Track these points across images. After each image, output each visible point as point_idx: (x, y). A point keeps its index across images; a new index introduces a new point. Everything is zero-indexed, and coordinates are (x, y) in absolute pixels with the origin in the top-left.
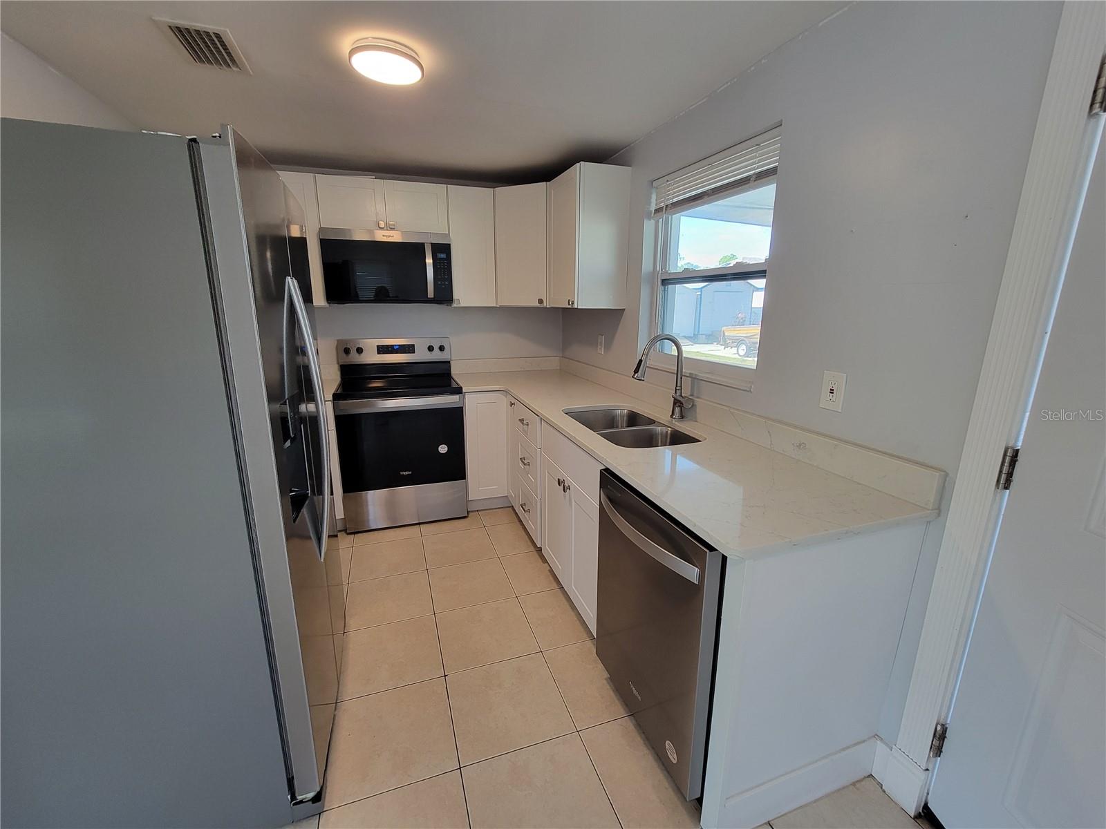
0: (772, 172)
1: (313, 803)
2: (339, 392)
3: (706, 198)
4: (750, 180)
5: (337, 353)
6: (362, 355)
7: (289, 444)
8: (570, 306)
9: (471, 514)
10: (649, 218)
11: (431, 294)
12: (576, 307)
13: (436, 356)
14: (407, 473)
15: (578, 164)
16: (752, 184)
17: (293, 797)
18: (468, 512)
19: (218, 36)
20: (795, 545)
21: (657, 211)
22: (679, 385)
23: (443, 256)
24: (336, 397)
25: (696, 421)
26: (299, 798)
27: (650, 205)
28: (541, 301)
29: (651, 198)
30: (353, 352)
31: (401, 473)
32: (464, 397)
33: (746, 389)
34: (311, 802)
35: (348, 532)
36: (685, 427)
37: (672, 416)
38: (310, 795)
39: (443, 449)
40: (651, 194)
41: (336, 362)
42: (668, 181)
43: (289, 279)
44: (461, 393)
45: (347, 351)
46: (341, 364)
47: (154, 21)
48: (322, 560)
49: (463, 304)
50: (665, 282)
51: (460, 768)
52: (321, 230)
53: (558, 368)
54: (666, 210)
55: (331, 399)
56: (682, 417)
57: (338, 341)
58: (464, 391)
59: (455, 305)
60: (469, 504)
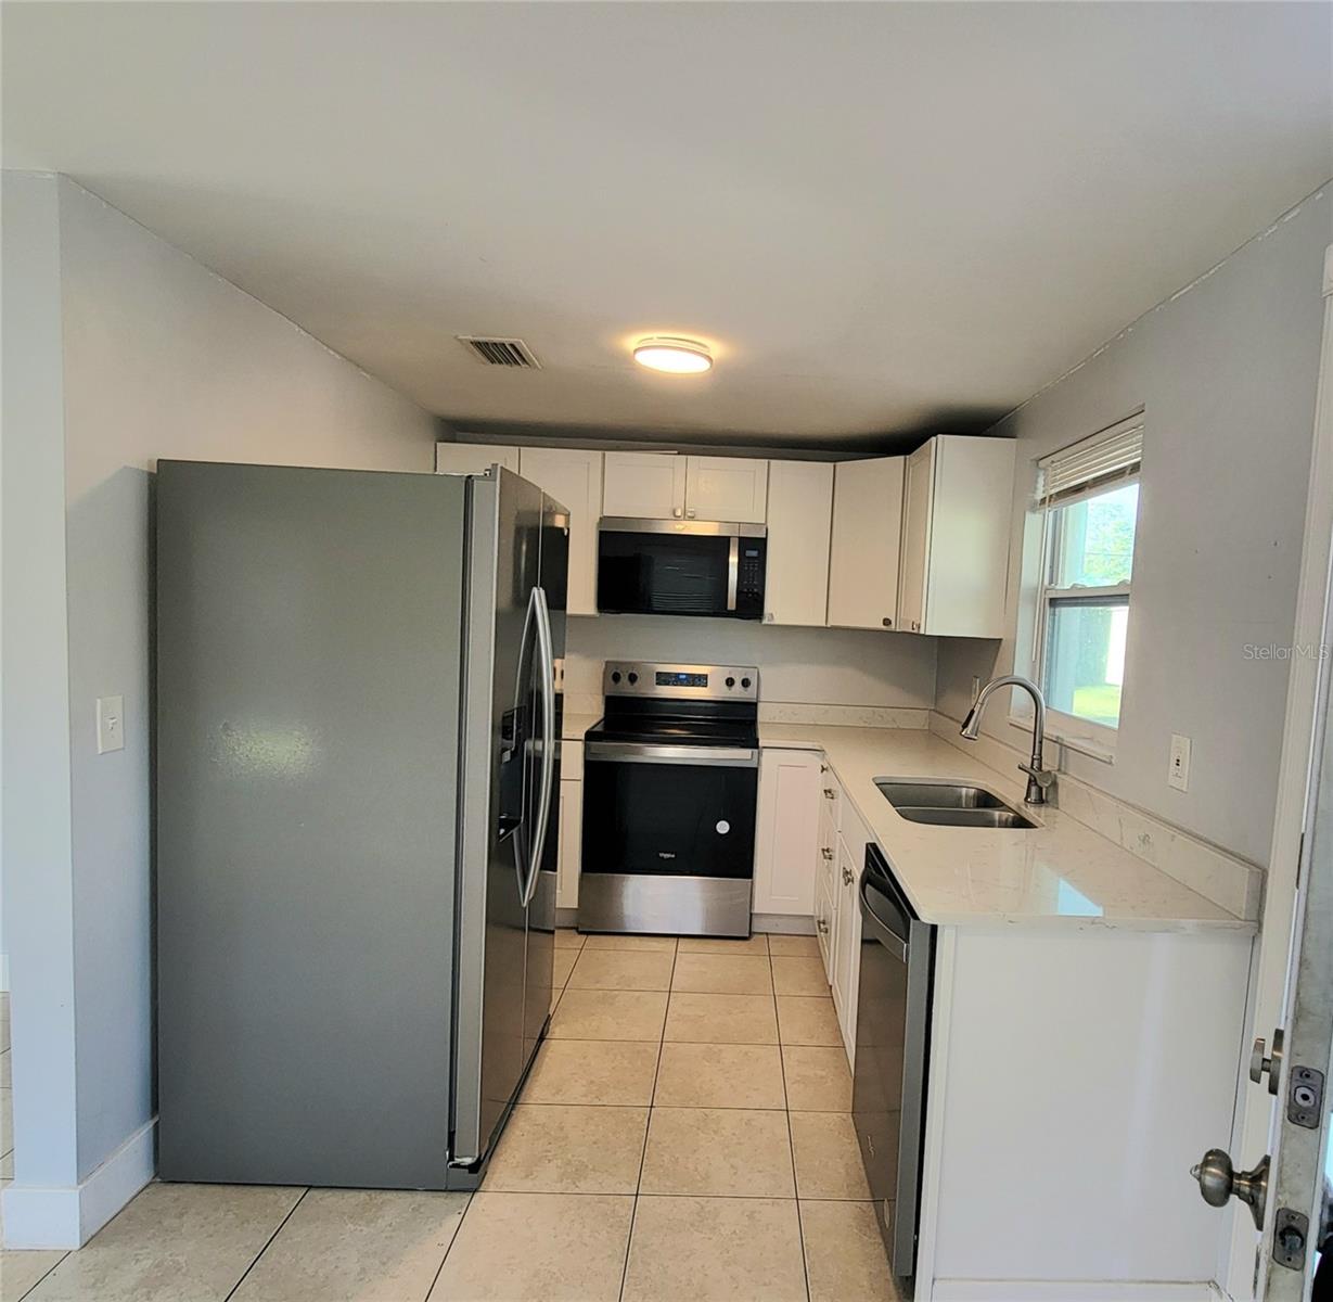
0: (1135, 467)
1: (470, 1172)
2: (596, 729)
3: (1087, 490)
4: (1124, 472)
5: (604, 678)
6: (636, 684)
7: (509, 758)
8: (915, 631)
9: (755, 937)
10: (1033, 509)
11: (732, 605)
12: (922, 632)
13: (737, 693)
14: (668, 856)
15: (934, 439)
16: (1127, 477)
17: (452, 1158)
18: (750, 933)
19: (512, 345)
20: (1011, 922)
21: (1043, 500)
22: (1037, 752)
23: (754, 553)
24: (591, 736)
25: (1057, 808)
26: (457, 1160)
27: (1034, 492)
28: (887, 622)
29: (1036, 482)
30: (624, 680)
31: (661, 855)
32: (760, 754)
33: (1104, 759)
34: (467, 1170)
35: (580, 929)
36: (1030, 813)
37: (1026, 799)
38: (468, 1161)
39: (723, 827)
40: (1038, 476)
41: (601, 692)
42: (1053, 462)
43: (535, 590)
44: (757, 747)
45: (616, 677)
46: (607, 694)
47: (460, 340)
48: (525, 904)
49: (777, 621)
50: (1054, 602)
51: (637, 1195)
52: (603, 519)
53: (927, 728)
54: (1050, 501)
55: (583, 737)
56: (1041, 801)
57: (607, 662)
58: (761, 744)
59: (765, 622)
60: (755, 920)
